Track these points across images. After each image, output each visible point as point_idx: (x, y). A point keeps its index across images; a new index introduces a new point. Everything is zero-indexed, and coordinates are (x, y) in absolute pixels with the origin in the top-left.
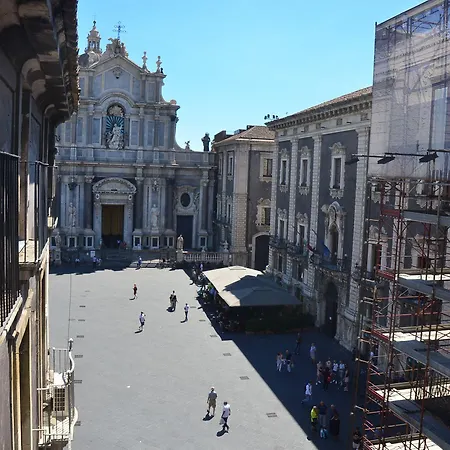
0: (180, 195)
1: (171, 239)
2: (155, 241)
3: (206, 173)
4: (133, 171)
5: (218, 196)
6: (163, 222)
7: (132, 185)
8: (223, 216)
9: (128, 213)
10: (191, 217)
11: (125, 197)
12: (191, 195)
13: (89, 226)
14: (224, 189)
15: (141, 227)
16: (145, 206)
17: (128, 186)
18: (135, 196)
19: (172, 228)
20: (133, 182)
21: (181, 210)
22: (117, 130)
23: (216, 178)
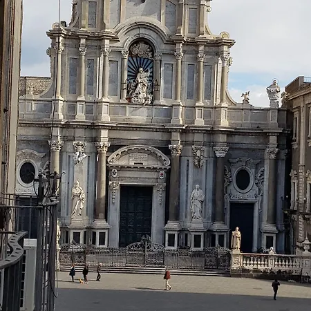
0: (235, 172)
1: (221, 238)
2: (197, 239)
3: (273, 140)
4: (165, 137)
5: (293, 173)
6: (210, 211)
7: (164, 157)
8: (301, 201)
9: (158, 199)
10: (252, 205)
11: (154, 175)
12: (252, 172)
13: (102, 215)
14: (302, 162)
15: (177, 218)
16: (183, 188)
17: (159, 158)
18: (168, 172)
19: (223, 220)
20: (167, 152)
21: (237, 195)
22: (143, 77)
23: (289, 147)
